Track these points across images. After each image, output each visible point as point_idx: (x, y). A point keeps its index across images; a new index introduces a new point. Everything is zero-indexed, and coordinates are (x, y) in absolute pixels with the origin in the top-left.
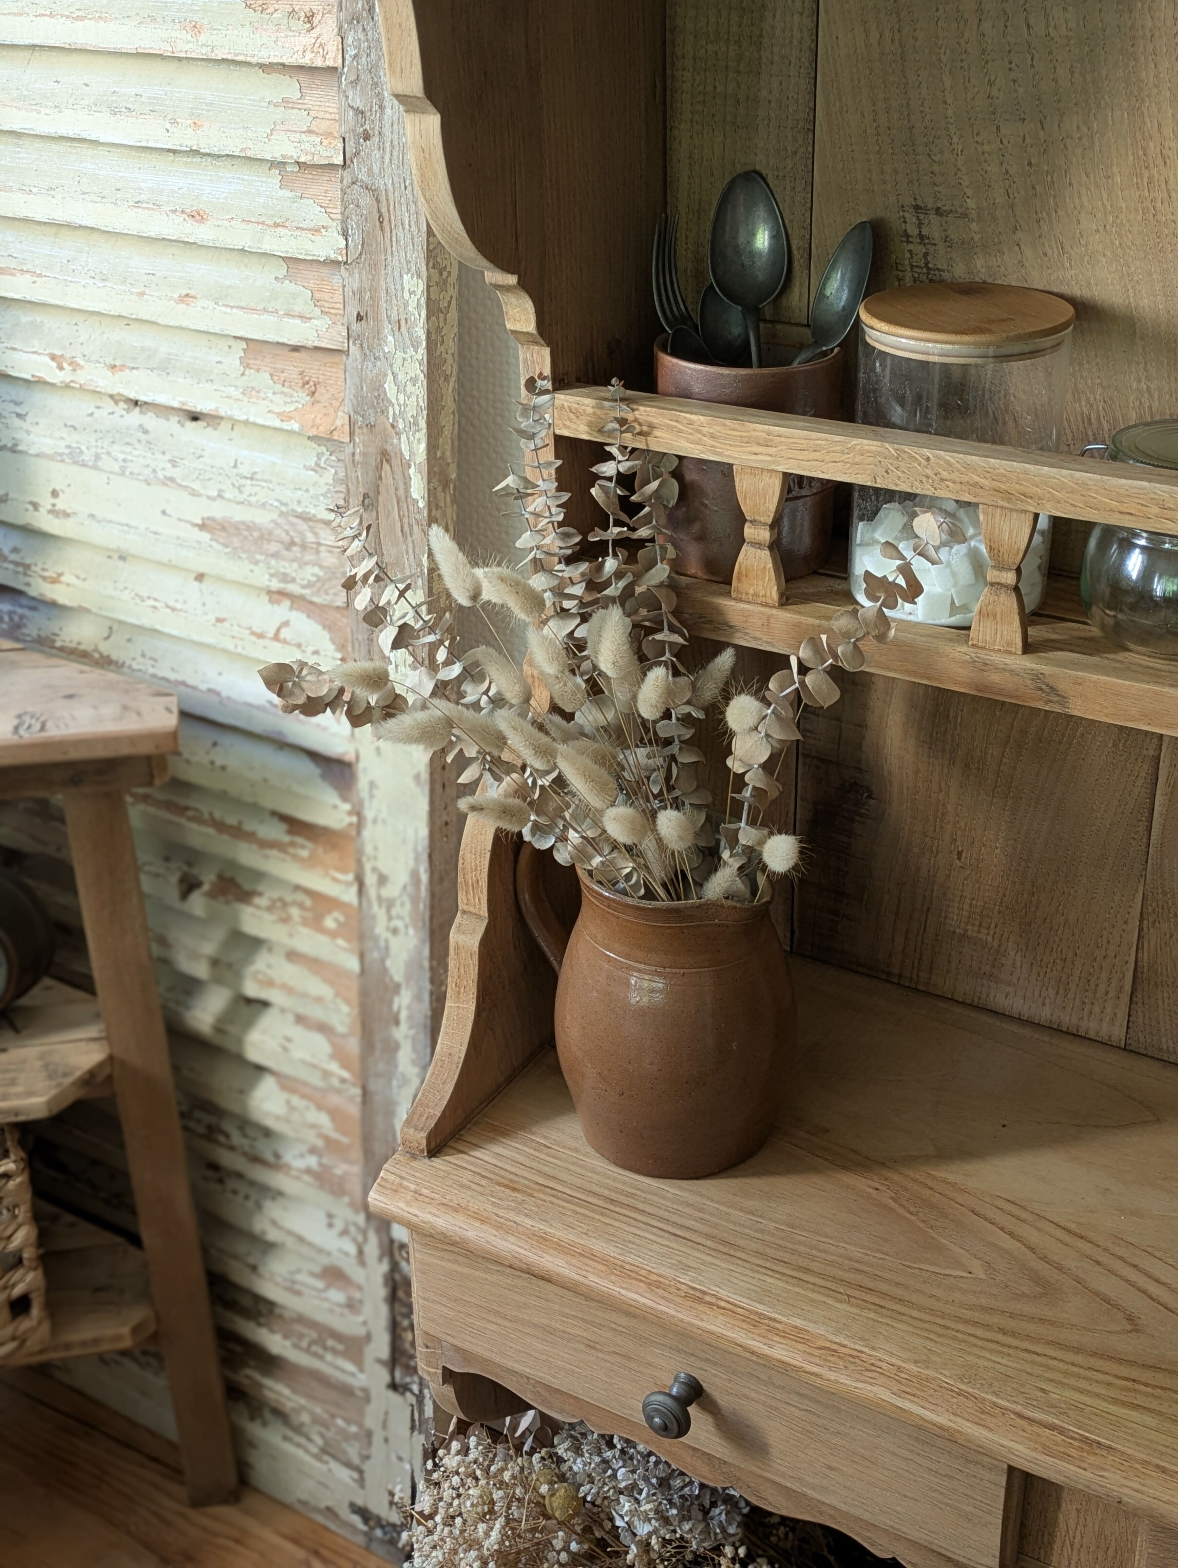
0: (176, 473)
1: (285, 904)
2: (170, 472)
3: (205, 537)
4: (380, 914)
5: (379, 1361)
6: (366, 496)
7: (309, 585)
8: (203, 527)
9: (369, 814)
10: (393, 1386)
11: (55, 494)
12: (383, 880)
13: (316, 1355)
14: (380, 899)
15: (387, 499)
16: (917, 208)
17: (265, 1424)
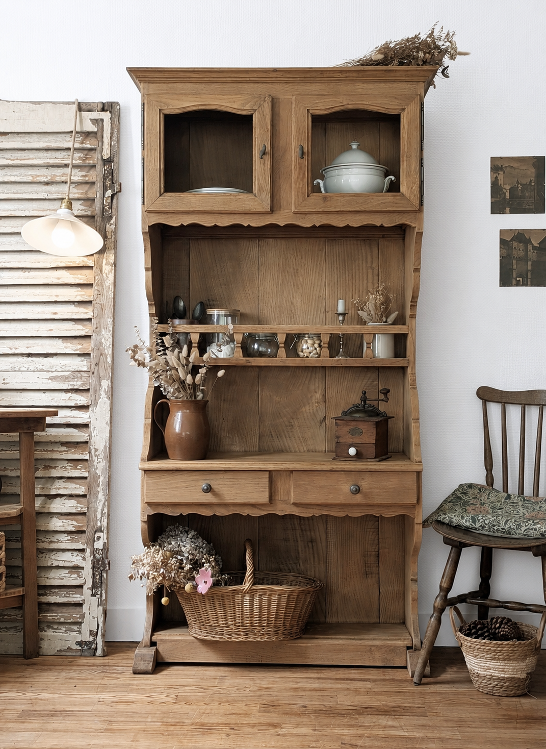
0: (43, 368)
1: (65, 467)
2: (41, 367)
3: (50, 381)
4: (95, 459)
5: (88, 589)
6: (97, 363)
7: (79, 386)
8: (48, 379)
9: (93, 435)
10: (93, 595)
11: (4, 379)
12: (96, 450)
13: (66, 597)
14: (96, 456)
15: (101, 363)
16: (209, 300)
17: (45, 631)
